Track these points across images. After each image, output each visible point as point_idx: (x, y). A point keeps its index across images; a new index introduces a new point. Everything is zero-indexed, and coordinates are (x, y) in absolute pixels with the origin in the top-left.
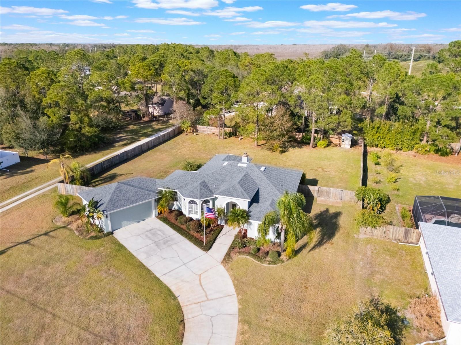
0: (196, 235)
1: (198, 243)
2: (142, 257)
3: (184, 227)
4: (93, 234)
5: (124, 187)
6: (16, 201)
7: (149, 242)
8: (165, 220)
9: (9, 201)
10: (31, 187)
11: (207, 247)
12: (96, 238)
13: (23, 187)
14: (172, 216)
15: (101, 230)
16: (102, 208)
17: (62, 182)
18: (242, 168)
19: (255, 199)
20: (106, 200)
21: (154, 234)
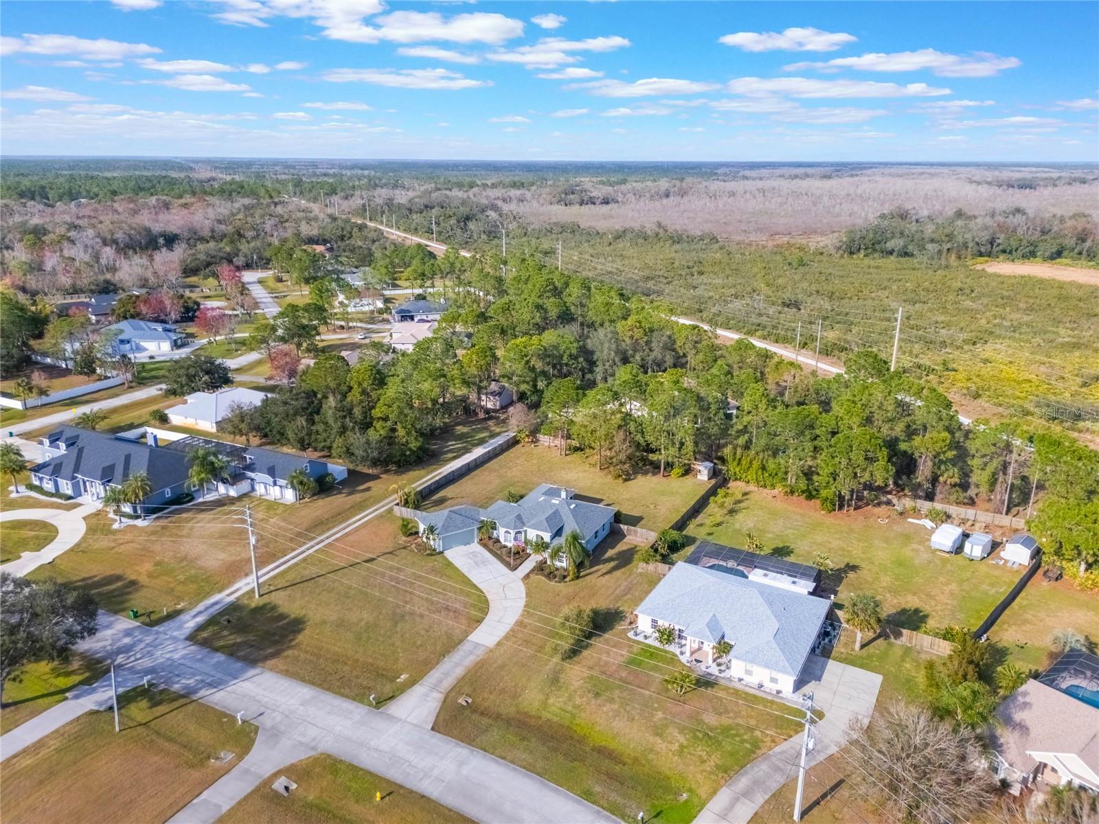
0: (508, 559)
1: (507, 565)
2: (465, 571)
3: (499, 552)
4: (428, 552)
5: (454, 515)
6: (360, 520)
7: (471, 561)
8: (485, 546)
9: (354, 519)
10: (367, 507)
11: (514, 569)
12: (431, 555)
13: (360, 507)
14: (491, 543)
15: (434, 550)
16: (436, 532)
17: (398, 504)
18: (555, 504)
19: (558, 533)
20: (440, 525)
21: (475, 556)
